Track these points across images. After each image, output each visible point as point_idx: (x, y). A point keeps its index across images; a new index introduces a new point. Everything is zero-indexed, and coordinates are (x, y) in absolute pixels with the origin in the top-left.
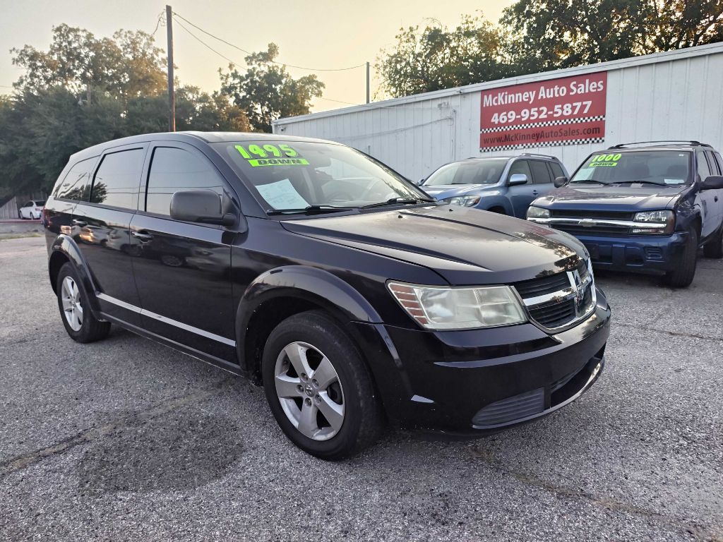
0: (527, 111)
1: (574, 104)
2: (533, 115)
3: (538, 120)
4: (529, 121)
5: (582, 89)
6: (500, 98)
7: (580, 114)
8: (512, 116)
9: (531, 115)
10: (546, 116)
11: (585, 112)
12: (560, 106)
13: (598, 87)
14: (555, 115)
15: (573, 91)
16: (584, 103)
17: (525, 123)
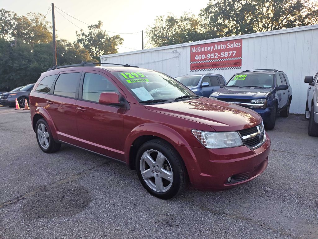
0: (210, 55)
1: (229, 52)
2: (212, 57)
3: (214, 59)
4: (210, 59)
5: (232, 46)
6: (198, 49)
7: (232, 56)
8: (204, 57)
9: (211, 57)
10: (217, 57)
11: (234, 55)
12: (223, 53)
13: (239, 45)
14: (221, 57)
15: (228, 47)
16: (233, 52)
17: (209, 60)
